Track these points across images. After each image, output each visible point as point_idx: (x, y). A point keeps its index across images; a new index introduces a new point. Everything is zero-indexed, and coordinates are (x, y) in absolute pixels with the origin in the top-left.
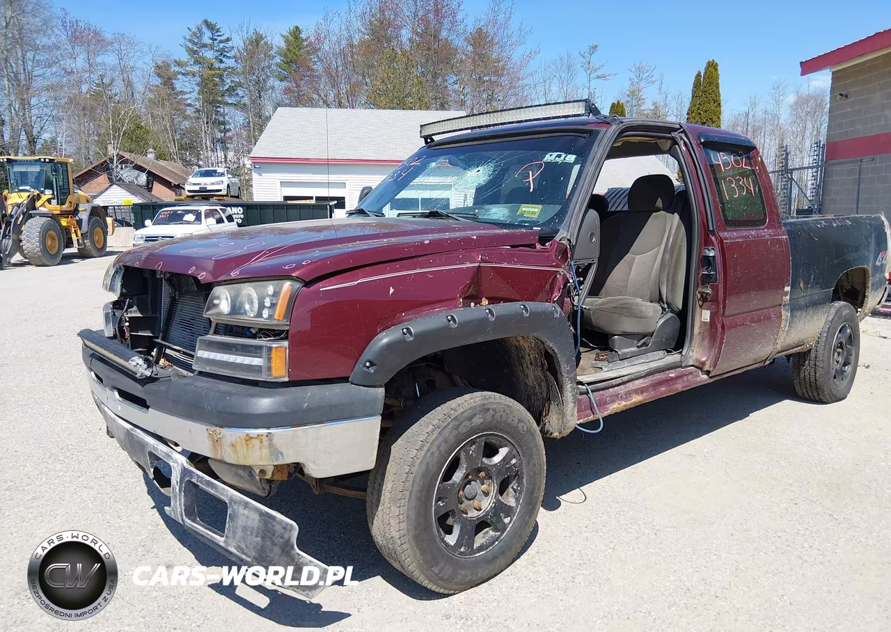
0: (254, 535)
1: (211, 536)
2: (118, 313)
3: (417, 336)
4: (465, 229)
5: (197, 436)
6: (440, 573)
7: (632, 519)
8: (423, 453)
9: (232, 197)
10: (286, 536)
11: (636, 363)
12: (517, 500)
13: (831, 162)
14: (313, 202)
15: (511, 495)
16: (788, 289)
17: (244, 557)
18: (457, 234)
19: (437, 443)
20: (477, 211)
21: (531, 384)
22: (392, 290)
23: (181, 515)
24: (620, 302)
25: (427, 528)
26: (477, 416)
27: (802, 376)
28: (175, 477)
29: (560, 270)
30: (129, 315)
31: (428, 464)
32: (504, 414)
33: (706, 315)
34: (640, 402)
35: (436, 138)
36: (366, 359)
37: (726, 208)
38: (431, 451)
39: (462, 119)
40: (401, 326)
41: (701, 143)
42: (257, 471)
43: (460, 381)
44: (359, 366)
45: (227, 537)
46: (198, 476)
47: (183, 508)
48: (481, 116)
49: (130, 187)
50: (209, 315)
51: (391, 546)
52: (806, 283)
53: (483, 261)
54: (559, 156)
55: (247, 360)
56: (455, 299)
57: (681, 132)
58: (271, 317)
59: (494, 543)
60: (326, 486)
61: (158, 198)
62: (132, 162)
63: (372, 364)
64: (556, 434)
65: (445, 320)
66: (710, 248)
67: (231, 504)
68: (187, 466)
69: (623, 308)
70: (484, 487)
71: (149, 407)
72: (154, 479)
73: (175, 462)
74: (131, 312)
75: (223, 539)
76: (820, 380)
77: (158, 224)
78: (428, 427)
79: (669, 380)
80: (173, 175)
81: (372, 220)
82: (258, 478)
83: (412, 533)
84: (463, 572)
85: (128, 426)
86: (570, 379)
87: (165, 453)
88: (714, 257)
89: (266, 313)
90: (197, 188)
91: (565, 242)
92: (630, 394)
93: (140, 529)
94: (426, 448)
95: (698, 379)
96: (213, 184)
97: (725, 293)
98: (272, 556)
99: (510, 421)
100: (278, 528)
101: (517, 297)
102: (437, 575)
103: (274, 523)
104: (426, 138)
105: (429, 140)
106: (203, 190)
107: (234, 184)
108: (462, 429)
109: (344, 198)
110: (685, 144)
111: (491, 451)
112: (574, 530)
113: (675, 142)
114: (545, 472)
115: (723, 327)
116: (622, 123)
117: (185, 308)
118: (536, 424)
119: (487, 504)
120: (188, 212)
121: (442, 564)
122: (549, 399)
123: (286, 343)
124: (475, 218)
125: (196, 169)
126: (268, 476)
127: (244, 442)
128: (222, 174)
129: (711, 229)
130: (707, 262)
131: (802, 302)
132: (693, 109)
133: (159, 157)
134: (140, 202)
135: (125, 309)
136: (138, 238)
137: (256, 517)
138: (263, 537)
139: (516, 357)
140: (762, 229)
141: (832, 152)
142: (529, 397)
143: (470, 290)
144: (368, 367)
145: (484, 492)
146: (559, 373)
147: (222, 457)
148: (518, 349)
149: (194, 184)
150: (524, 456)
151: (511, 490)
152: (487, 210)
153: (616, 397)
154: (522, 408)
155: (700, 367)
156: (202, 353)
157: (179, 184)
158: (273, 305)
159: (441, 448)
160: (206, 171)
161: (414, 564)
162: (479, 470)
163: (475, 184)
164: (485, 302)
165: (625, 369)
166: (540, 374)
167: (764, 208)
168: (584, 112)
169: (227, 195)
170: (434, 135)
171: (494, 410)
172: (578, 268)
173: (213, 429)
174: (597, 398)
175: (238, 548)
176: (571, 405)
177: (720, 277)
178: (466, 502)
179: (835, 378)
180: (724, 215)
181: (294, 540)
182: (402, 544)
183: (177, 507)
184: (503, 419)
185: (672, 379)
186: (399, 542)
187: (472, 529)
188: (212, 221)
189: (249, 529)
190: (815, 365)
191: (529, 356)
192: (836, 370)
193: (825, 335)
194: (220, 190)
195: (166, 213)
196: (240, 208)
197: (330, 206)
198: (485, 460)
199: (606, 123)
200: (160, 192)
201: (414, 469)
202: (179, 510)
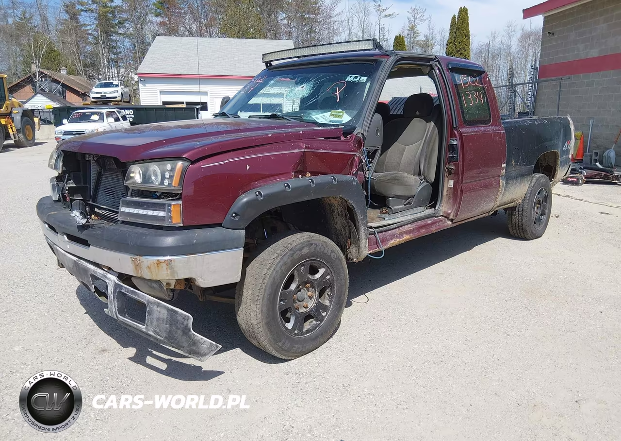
0: (165, 323)
1: (137, 325)
2: (61, 184)
3: (265, 196)
4: (295, 127)
5: (124, 262)
6: (282, 346)
7: (402, 313)
8: (271, 271)
9: (124, 102)
10: (185, 323)
11: (406, 214)
12: (330, 301)
13: (542, 79)
14: (184, 106)
15: (326, 298)
16: (504, 165)
17: (159, 337)
18: (290, 130)
19: (279, 265)
20: (302, 114)
21: (339, 229)
22: (248, 167)
23: (116, 313)
24: (393, 176)
25: (274, 318)
26: (305, 248)
27: (514, 222)
28: (110, 290)
29: (357, 154)
30: (68, 186)
31: (274, 279)
32: (322, 247)
33: (451, 183)
34: (408, 239)
35: (274, 63)
36: (233, 212)
37: (465, 113)
38: (276, 270)
39: (291, 51)
40: (255, 190)
41: (449, 69)
42: (165, 284)
43: (293, 228)
44: (228, 217)
45: (147, 325)
46: (126, 288)
47: (117, 309)
48: (304, 49)
49: (50, 95)
50: (128, 184)
51: (251, 330)
52: (516, 162)
53: (307, 148)
54: (356, 78)
55: (155, 213)
56: (289, 173)
57: (436, 61)
58: (170, 184)
59: (316, 328)
60: (207, 296)
61: (71, 103)
62: (50, 77)
63: (237, 215)
64: (355, 260)
65: (283, 186)
66: (454, 139)
67: (148, 304)
68: (117, 282)
69: (394, 179)
70: (309, 293)
71: (90, 245)
72: (94, 292)
73: (110, 279)
74: (69, 183)
75: (145, 327)
76: (525, 225)
77: (72, 122)
78: (274, 255)
79: (427, 225)
80: (81, 87)
81: (231, 120)
82: (165, 288)
83: (265, 321)
84: (296, 346)
85: (75, 258)
86: (364, 224)
87: (102, 274)
88: (456, 145)
89: (166, 182)
90: (99, 96)
91: (360, 135)
92: (402, 234)
93: (82, 328)
94: (273, 268)
95: (446, 224)
96: (111, 93)
97: (463, 168)
98: (177, 336)
99: (326, 251)
100: (179, 318)
101: (330, 172)
102: (281, 347)
103: (177, 315)
104: (266, 63)
105: (269, 65)
106: (103, 97)
107: (126, 93)
108: (296, 256)
109: (206, 103)
110: (439, 69)
111: (314, 270)
112: (366, 321)
113: (432, 68)
114: (348, 284)
115: (462, 191)
116: (397, 55)
117: (108, 180)
118: (342, 254)
119: (311, 304)
120: (94, 113)
121: (283, 341)
122: (350, 237)
123: (180, 202)
124: (301, 119)
125: (97, 82)
126: (172, 287)
127: (156, 265)
128: (117, 86)
129: (455, 126)
130: (452, 148)
131: (513, 174)
132: (450, 41)
133: (69, 73)
134: (58, 106)
135: (65, 182)
136: (58, 133)
137: (165, 312)
138: (171, 324)
139: (329, 211)
140: (487, 126)
141: (543, 72)
142: (338, 237)
143: (299, 167)
144: (234, 217)
145: (309, 297)
146: (356, 221)
147: (142, 275)
148: (330, 205)
149: (97, 93)
150: (335, 274)
151: (327, 295)
152: (309, 114)
153: (393, 236)
154: (334, 243)
155: (447, 217)
156: (124, 209)
157: (85, 93)
158: (171, 177)
159: (282, 268)
160: (105, 83)
161: (266, 340)
162: (306, 283)
163: (301, 96)
164: (308, 175)
165: (400, 218)
166: (345, 222)
167: (490, 113)
168: (372, 48)
169: (121, 101)
170: (272, 61)
171: (316, 244)
172: (369, 152)
173: (135, 258)
174: (381, 237)
175: (155, 332)
176: (364, 241)
177: (460, 159)
178: (299, 303)
179: (535, 223)
180: (464, 118)
181: (191, 326)
182: (258, 328)
183: (112, 308)
184: (322, 250)
185: (429, 224)
186: (256, 326)
187: (302, 320)
188: (111, 120)
189: (161, 320)
190: (522, 215)
191: (337, 210)
192: (536, 218)
193: (529, 195)
194: (116, 97)
195: (78, 114)
196: (131, 110)
197: (197, 109)
198: (310, 277)
199: (387, 55)
200: (73, 99)
201: (266, 281)
202: (114, 310)
